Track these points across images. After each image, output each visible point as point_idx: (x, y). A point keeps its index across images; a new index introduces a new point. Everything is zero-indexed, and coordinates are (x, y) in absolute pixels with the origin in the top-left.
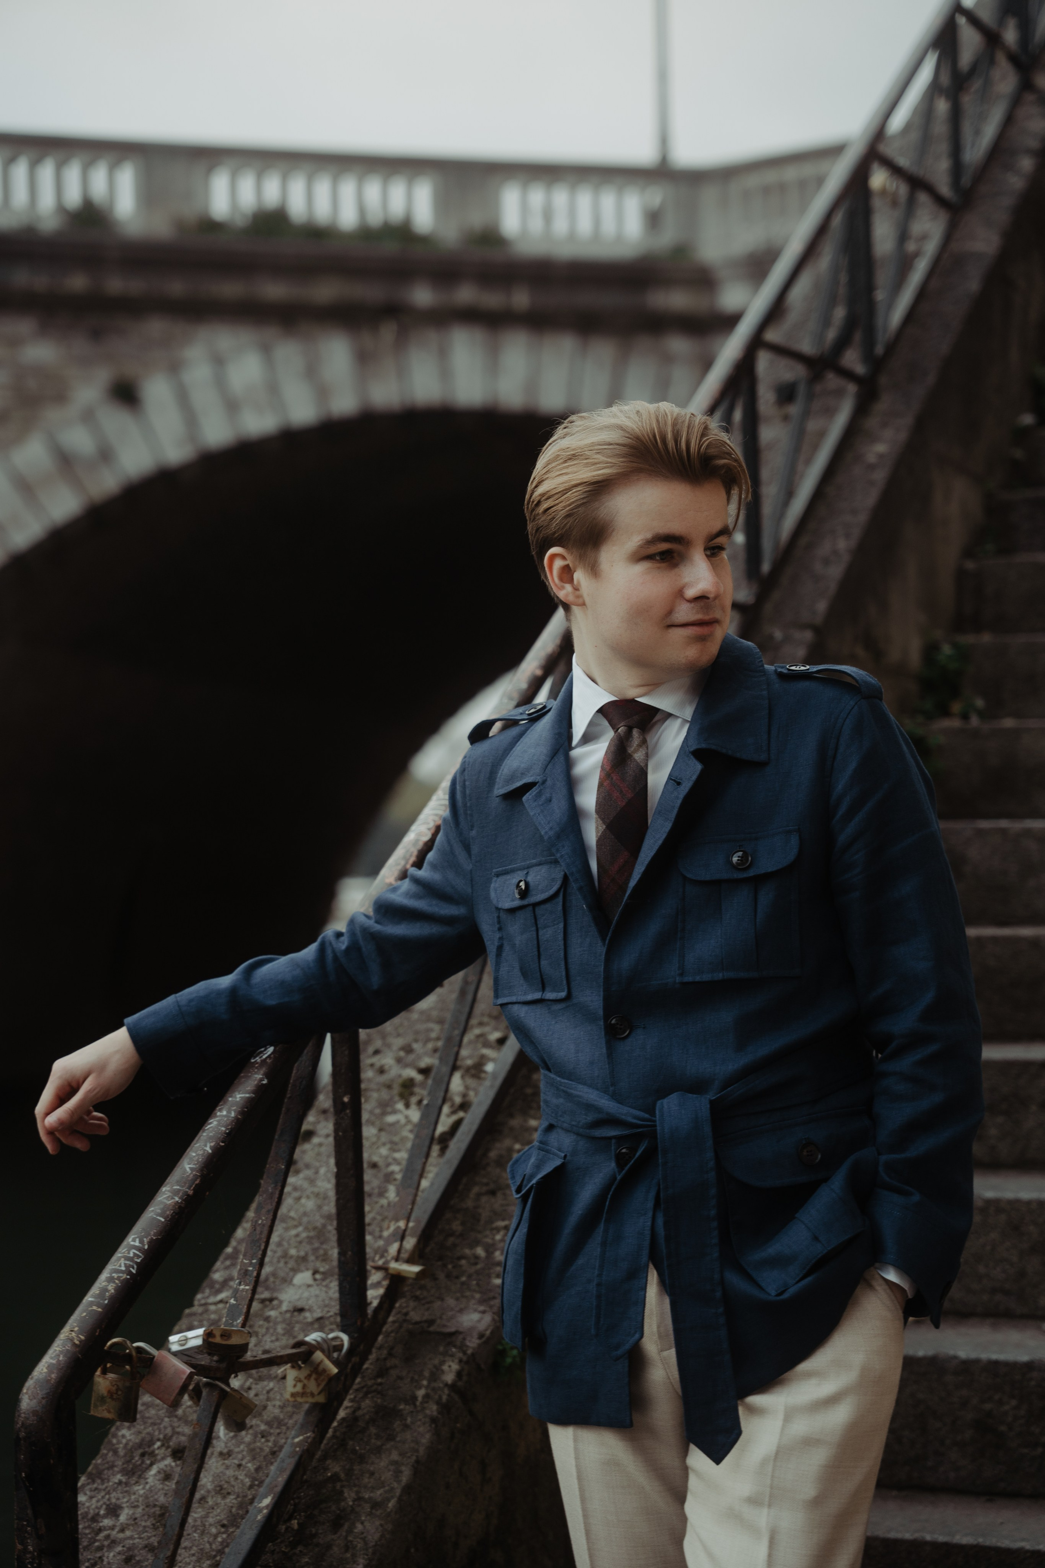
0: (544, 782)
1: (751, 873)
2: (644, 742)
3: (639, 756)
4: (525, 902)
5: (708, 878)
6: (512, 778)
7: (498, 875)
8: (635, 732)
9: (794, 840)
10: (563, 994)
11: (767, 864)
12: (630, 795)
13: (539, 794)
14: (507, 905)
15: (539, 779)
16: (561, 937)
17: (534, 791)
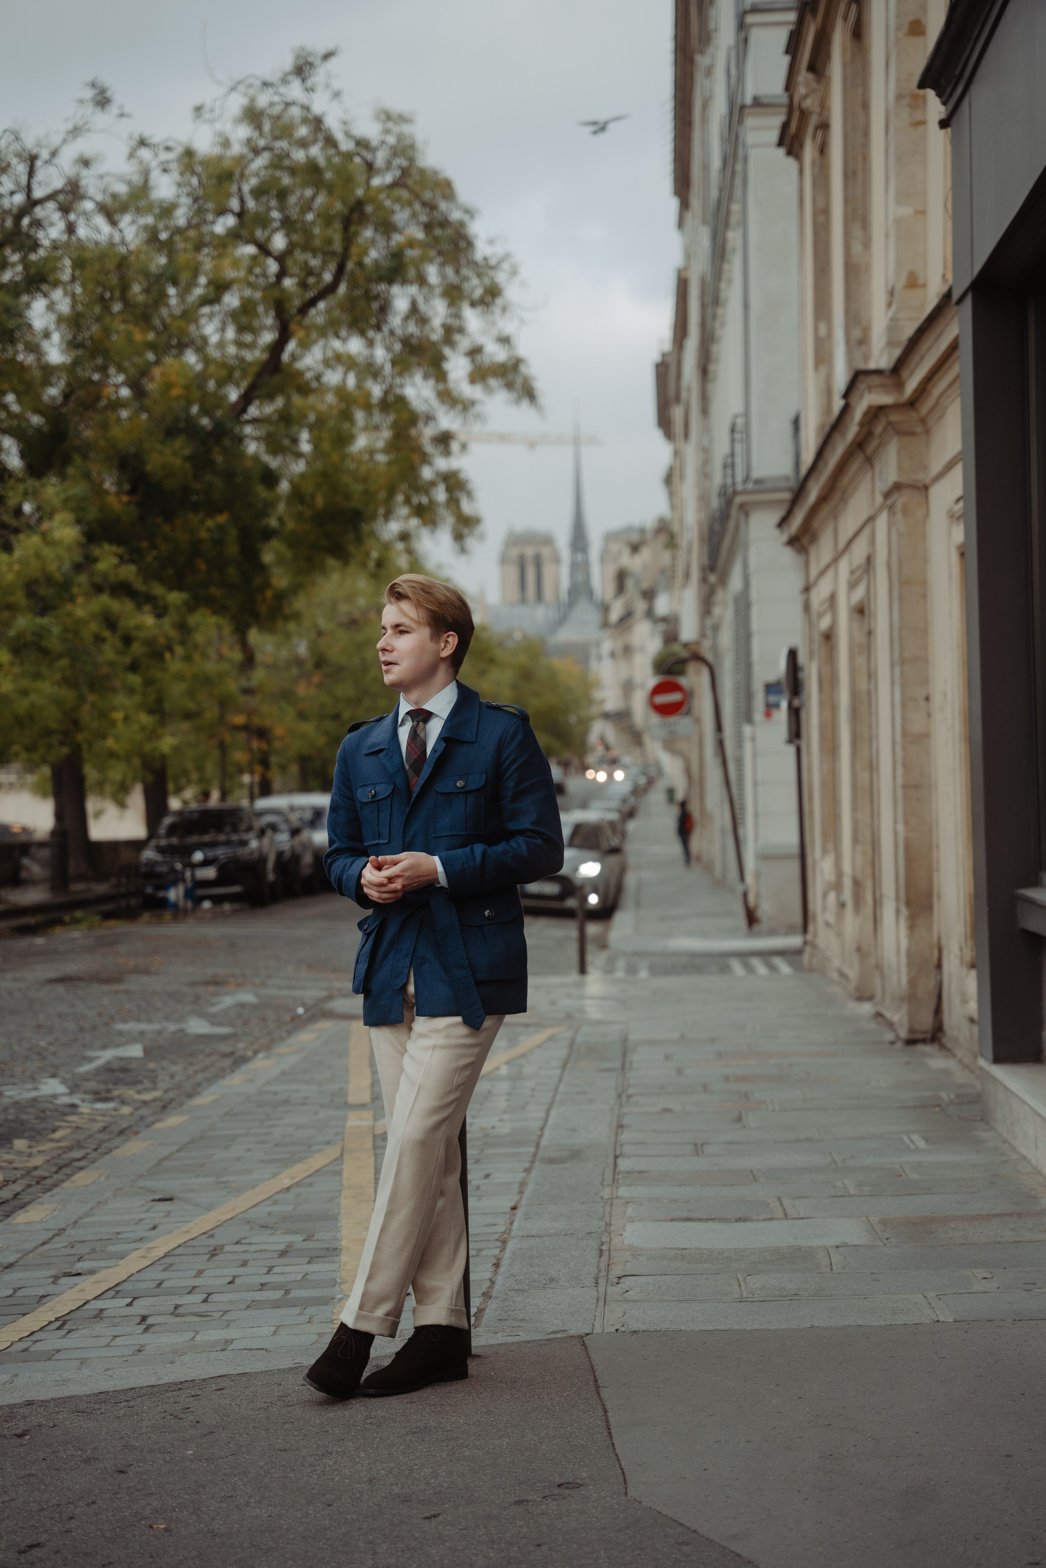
0: (389, 749)
1: (464, 790)
2: (424, 728)
3: (422, 735)
4: (374, 799)
5: (446, 792)
6: (373, 746)
7: (361, 787)
8: (421, 724)
9: (484, 776)
10: (386, 841)
11: (472, 786)
12: (419, 753)
13: (387, 754)
14: (365, 800)
15: (387, 747)
16: (388, 816)
17: (384, 752)
